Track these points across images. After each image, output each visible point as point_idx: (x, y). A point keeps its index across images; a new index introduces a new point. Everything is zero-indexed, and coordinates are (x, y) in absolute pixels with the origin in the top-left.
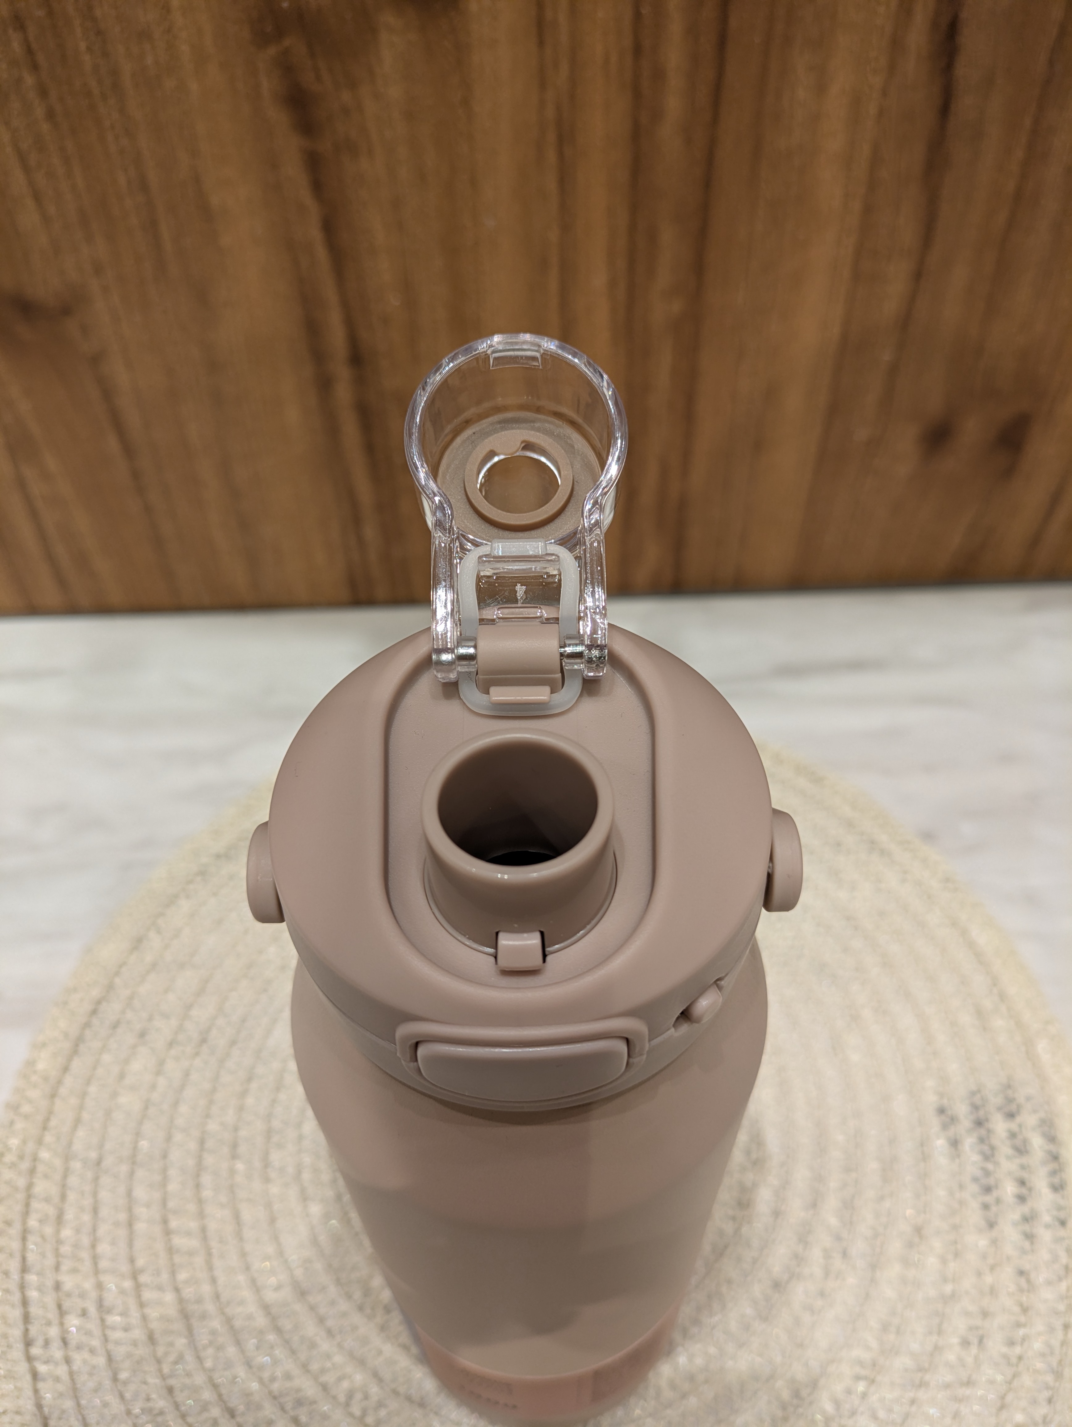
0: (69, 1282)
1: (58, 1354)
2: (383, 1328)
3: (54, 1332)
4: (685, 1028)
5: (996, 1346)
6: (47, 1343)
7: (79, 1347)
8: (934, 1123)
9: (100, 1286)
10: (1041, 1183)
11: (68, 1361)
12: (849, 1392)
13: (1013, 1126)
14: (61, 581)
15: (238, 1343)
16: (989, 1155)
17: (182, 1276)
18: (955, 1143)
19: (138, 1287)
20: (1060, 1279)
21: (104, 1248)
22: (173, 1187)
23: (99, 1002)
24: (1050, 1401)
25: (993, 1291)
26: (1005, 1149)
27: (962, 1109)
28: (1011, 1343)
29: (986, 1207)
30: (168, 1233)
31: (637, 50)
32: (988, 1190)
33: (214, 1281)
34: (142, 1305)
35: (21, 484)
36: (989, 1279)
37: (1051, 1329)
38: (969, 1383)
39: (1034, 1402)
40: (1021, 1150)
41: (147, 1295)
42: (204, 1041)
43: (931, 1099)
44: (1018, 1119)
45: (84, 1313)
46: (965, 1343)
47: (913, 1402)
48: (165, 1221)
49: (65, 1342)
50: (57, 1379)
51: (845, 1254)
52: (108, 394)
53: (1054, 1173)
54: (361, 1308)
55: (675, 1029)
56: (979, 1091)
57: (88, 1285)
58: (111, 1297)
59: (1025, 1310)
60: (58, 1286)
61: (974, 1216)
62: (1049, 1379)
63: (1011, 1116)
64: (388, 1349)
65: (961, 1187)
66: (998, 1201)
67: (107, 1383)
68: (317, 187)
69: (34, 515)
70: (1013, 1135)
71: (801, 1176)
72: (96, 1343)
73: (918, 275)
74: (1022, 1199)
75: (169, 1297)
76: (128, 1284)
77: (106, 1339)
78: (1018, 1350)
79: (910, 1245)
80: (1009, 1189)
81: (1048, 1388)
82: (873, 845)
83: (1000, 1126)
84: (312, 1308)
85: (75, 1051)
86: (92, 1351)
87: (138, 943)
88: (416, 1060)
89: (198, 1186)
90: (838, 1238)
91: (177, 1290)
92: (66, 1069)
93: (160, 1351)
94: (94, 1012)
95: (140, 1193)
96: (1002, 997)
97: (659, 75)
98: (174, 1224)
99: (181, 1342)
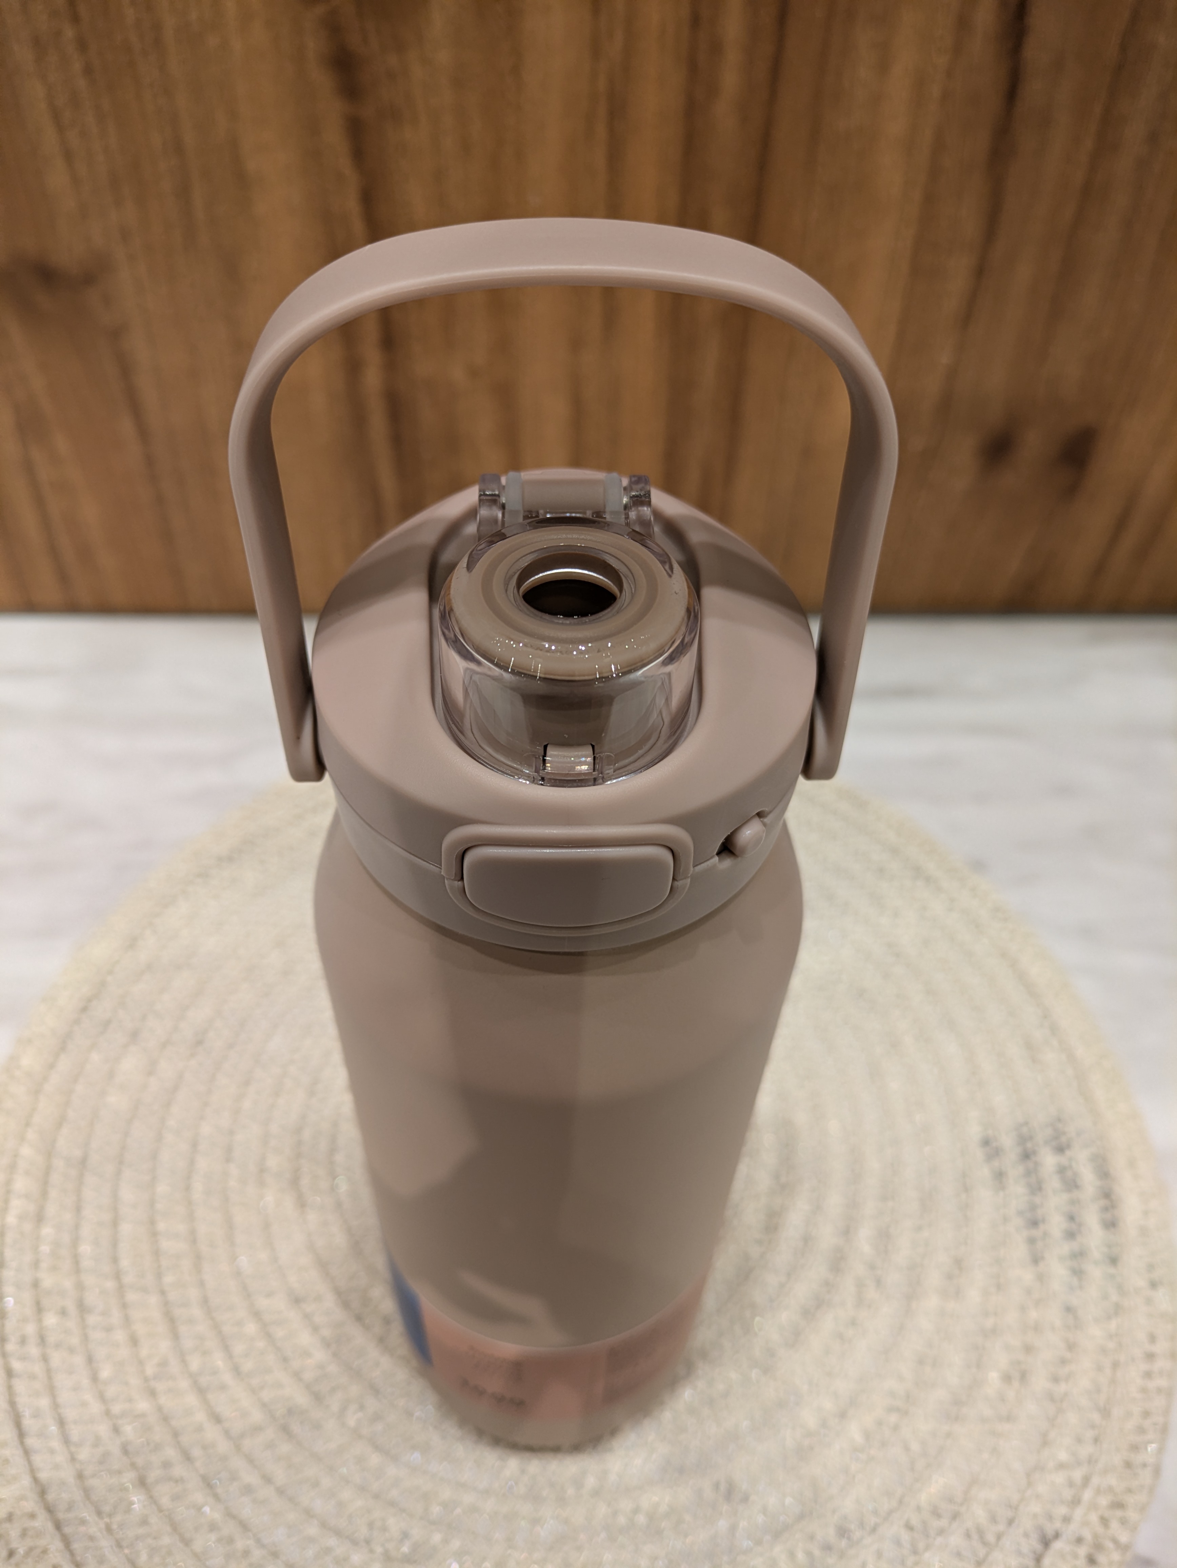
0: (48, 1281)
1: (34, 1350)
2: (381, 1340)
3: (30, 1329)
4: (727, 863)
5: (1040, 1382)
6: (23, 1341)
7: (58, 1346)
8: (979, 1153)
9: (80, 1287)
10: (1092, 1219)
11: (45, 1359)
12: (879, 1423)
13: (1063, 1160)
14: (63, 577)
15: (227, 1349)
16: (1036, 1188)
17: (169, 1279)
18: (1000, 1176)
19: (121, 1289)
20: (1109, 1318)
21: (85, 1249)
22: (162, 1188)
23: (89, 1000)
24: (1096, 1440)
25: (1037, 1328)
26: (1054, 1183)
27: (1007, 1141)
28: (1056, 1379)
29: (1031, 1241)
30: (154, 1235)
31: (695, 21)
32: (1034, 1223)
33: (202, 1284)
34: (124, 1306)
35: (29, 468)
36: (1033, 1314)
37: (1100, 1369)
38: (1009, 1418)
39: (1079, 1440)
40: (1071, 1184)
41: (132, 1297)
42: (199, 1043)
43: (975, 1131)
44: (1068, 1153)
45: (63, 1312)
46: (1007, 1378)
47: (949, 1435)
48: (152, 1222)
49: (42, 1339)
50: (33, 1377)
51: (879, 1282)
52: (126, 370)
53: (1106, 1209)
54: (359, 1318)
55: (720, 860)
56: (1026, 1123)
57: (68, 1284)
58: (91, 1298)
59: (1071, 1346)
60: (36, 1284)
61: (1019, 1251)
62: (1096, 1417)
63: (1060, 1149)
64: (386, 1362)
65: (1006, 1219)
66: (1046, 1234)
67: (86, 1382)
68: (358, 154)
69: (39, 502)
70: (1061, 1170)
71: (835, 1201)
72: (75, 1341)
73: (980, 271)
74: (1071, 1235)
75: (153, 1300)
76: (110, 1284)
77: (85, 1338)
78: (1063, 1387)
79: (950, 1277)
80: (1056, 1224)
81: (1093, 1426)
82: (918, 872)
83: (1049, 1160)
84: (307, 1317)
85: (63, 1047)
86: (71, 1350)
87: (132, 943)
88: (462, 878)
89: (188, 1188)
90: (872, 1267)
91: (163, 1293)
92: (52, 1066)
93: (144, 1352)
94: (84, 1009)
95: (127, 1194)
96: (1054, 1029)
97: (716, 48)
98: (161, 1226)
99: (165, 1345)
